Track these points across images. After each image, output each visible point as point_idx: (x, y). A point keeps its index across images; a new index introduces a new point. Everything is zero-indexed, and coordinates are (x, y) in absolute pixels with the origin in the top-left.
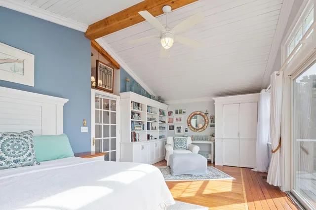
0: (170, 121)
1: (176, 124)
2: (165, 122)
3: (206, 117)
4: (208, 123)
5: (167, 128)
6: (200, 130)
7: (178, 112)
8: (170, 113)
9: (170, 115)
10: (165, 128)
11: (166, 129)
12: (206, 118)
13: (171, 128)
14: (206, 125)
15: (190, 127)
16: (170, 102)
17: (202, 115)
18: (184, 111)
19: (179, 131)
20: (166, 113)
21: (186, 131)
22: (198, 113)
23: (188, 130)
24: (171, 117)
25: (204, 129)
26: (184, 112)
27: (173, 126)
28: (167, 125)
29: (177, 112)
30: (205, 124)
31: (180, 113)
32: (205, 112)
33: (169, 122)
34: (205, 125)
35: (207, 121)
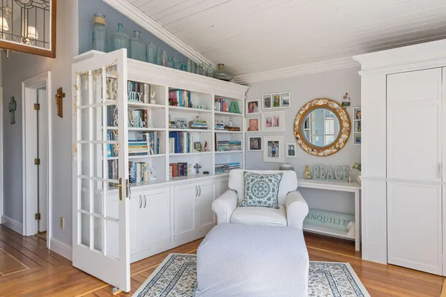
0: (253, 127)
1: (266, 134)
2: (238, 129)
3: (342, 113)
4: (349, 132)
5: (246, 144)
6: (327, 151)
7: (272, 104)
8: (252, 106)
9: (251, 110)
10: (239, 144)
11: (243, 146)
12: (344, 118)
13: (256, 144)
14: (344, 136)
15: (300, 141)
16: (252, 78)
17: (334, 110)
18: (285, 98)
19: (274, 153)
20: (243, 107)
21: (291, 153)
22: (321, 103)
23: (297, 149)
24: (253, 115)
25: (339, 149)
26: (286, 103)
27: (259, 140)
28: (244, 136)
29: (267, 104)
30: (341, 133)
31: (276, 104)
32: (341, 100)
33: (249, 130)
34: (339, 137)
35: (346, 125)
